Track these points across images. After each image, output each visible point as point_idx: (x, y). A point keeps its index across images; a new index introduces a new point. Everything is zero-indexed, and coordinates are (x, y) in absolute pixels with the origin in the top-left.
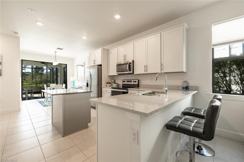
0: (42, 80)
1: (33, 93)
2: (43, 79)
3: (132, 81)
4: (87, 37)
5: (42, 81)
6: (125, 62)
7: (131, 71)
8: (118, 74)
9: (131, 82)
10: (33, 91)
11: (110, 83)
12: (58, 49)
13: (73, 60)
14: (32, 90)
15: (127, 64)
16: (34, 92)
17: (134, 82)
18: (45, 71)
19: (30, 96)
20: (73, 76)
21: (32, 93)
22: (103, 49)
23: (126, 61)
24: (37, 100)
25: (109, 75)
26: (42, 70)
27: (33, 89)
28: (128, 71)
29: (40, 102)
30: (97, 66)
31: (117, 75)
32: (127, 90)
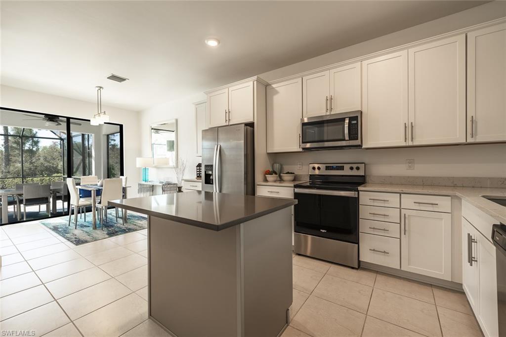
0: (36, 166)
1: (24, 201)
2: (38, 163)
3: (343, 166)
4: (219, 42)
5: (36, 169)
6: (330, 115)
7: (357, 139)
8: (303, 149)
9: (342, 168)
10: (24, 197)
11: (275, 173)
12: (114, 78)
13: (138, 114)
14: (21, 195)
15: (344, 121)
16: (26, 200)
17: (352, 168)
18: (44, 144)
19: (13, 210)
20: (140, 154)
21: (21, 202)
22: (258, 81)
23: (332, 113)
24: (44, 224)
25: (269, 151)
26: (33, 141)
27: (24, 192)
28: (344, 140)
29: (55, 229)
30: (243, 125)
31: (301, 150)
32: (357, 193)
